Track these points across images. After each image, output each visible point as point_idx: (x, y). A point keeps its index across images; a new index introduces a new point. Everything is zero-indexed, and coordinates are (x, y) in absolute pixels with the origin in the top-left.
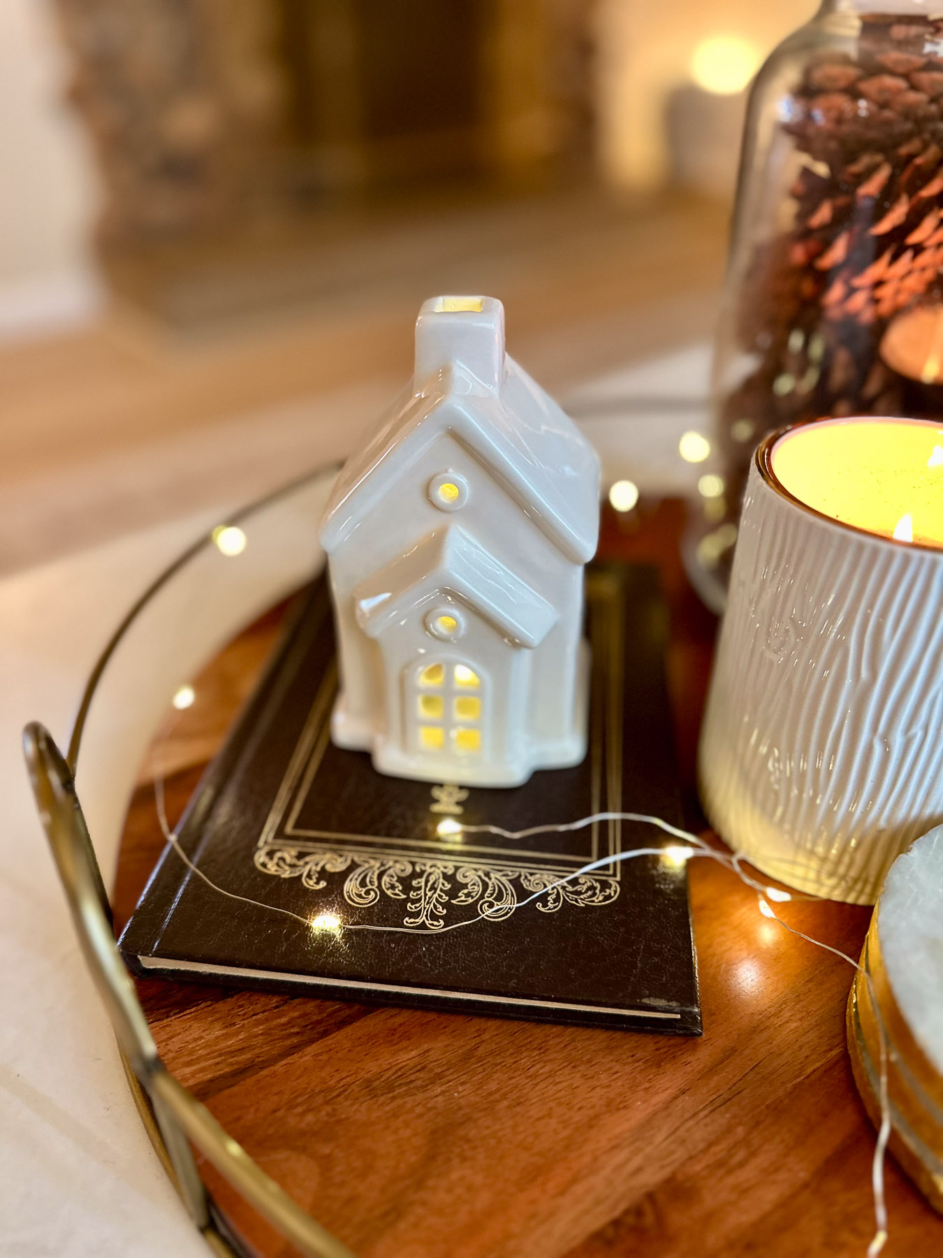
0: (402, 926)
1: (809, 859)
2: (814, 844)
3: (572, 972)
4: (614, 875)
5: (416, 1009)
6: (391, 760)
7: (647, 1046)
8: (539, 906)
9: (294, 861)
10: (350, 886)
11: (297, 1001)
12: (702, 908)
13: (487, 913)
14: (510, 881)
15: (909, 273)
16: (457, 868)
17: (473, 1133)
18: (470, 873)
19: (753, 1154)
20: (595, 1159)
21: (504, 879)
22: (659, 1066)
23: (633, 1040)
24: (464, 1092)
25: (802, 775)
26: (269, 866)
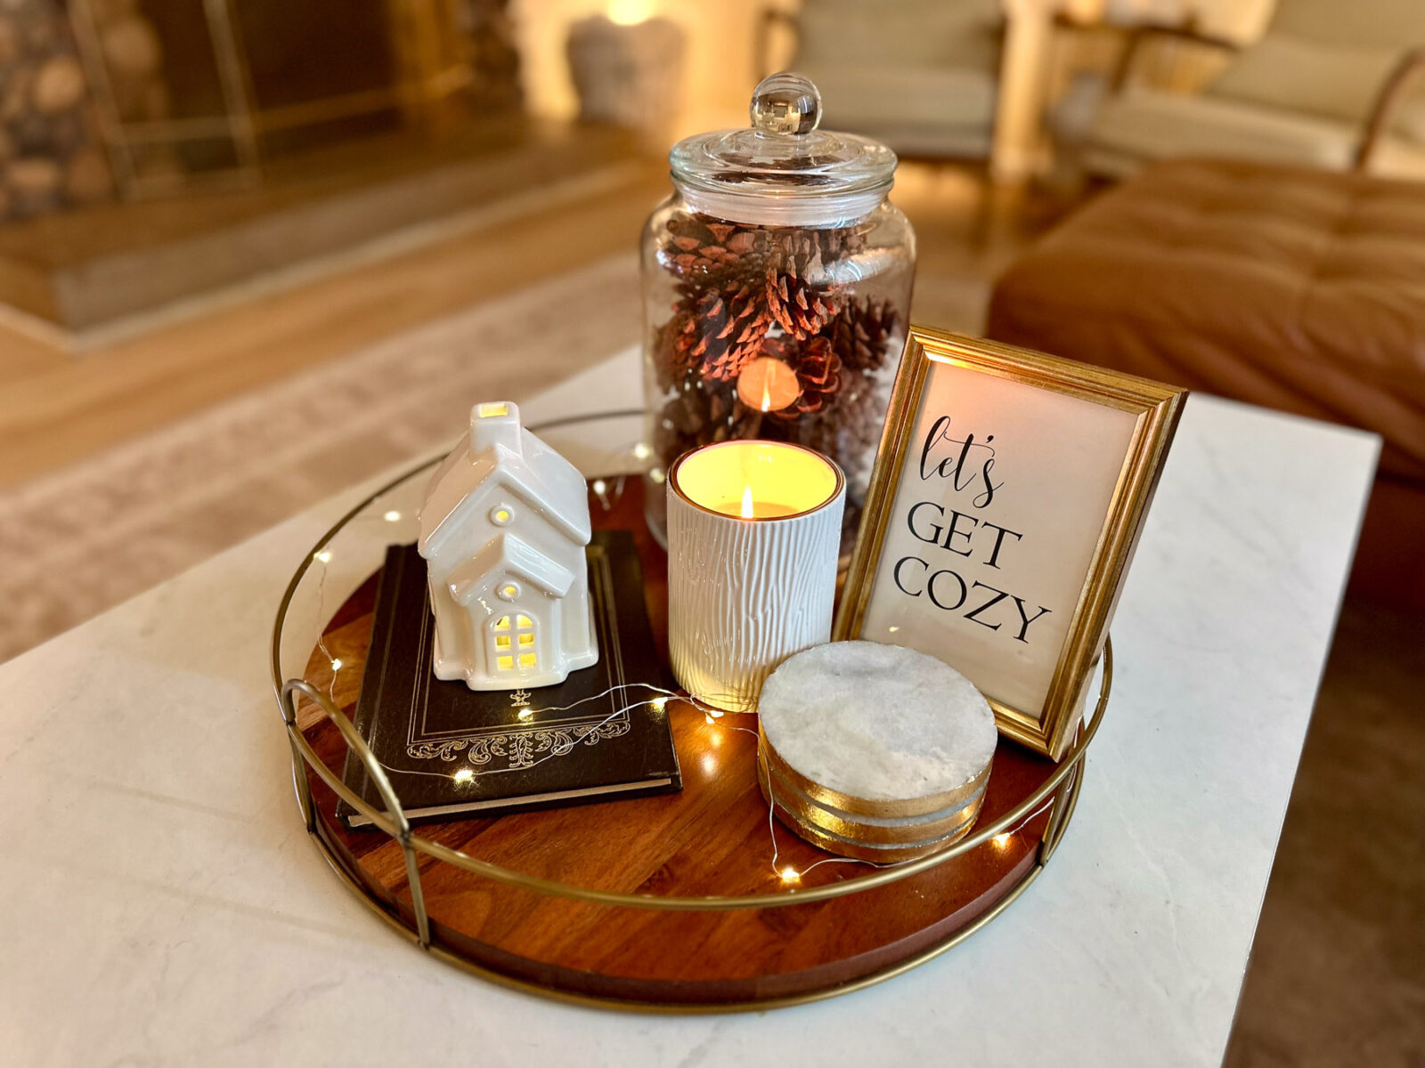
0: (509, 768)
1: (732, 691)
2: (733, 682)
3: (609, 769)
4: (626, 719)
5: (524, 812)
6: (480, 682)
7: (655, 803)
8: (586, 743)
9: (433, 749)
10: (472, 756)
11: (452, 824)
12: (678, 731)
13: (556, 752)
14: (568, 734)
15: (742, 356)
16: (534, 734)
17: (569, 860)
18: (543, 735)
19: (715, 837)
20: (636, 856)
21: (563, 734)
22: (663, 809)
23: (647, 801)
24: (560, 844)
25: (719, 648)
26: (418, 754)
